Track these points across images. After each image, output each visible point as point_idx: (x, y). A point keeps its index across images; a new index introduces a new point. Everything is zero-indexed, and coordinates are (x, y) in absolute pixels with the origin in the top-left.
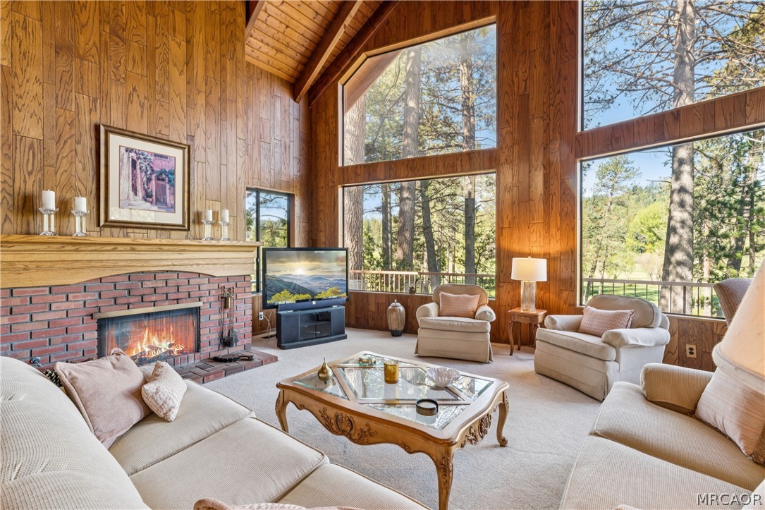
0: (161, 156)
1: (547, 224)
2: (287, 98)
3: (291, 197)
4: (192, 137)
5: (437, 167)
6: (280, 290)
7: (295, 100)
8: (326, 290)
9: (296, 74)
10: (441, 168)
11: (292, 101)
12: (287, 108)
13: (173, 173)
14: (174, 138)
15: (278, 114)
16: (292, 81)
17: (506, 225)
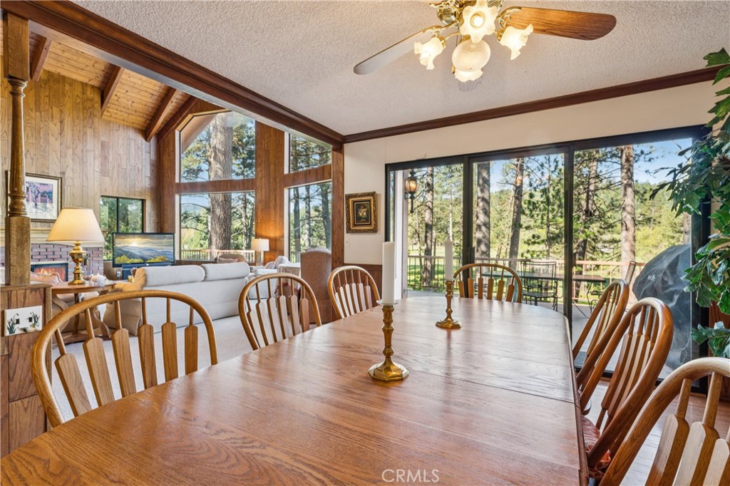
0: (44, 184)
1: (275, 221)
2: (140, 139)
3: (143, 201)
4: (64, 173)
5: (227, 187)
6: (121, 255)
7: (146, 140)
8: (155, 258)
9: (145, 125)
10: (229, 188)
11: (144, 141)
12: (140, 145)
13: (51, 193)
14: (52, 174)
15: (133, 150)
16: (144, 129)
17: (259, 221)
